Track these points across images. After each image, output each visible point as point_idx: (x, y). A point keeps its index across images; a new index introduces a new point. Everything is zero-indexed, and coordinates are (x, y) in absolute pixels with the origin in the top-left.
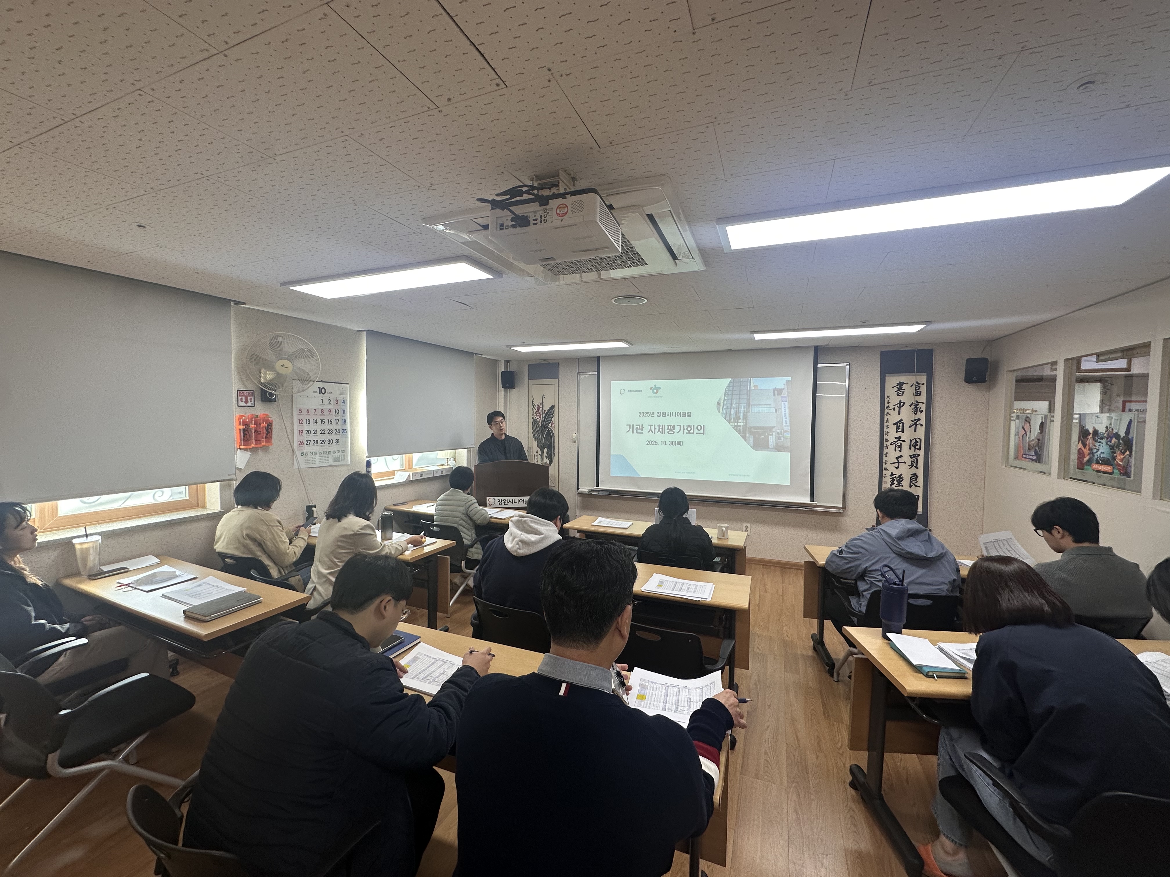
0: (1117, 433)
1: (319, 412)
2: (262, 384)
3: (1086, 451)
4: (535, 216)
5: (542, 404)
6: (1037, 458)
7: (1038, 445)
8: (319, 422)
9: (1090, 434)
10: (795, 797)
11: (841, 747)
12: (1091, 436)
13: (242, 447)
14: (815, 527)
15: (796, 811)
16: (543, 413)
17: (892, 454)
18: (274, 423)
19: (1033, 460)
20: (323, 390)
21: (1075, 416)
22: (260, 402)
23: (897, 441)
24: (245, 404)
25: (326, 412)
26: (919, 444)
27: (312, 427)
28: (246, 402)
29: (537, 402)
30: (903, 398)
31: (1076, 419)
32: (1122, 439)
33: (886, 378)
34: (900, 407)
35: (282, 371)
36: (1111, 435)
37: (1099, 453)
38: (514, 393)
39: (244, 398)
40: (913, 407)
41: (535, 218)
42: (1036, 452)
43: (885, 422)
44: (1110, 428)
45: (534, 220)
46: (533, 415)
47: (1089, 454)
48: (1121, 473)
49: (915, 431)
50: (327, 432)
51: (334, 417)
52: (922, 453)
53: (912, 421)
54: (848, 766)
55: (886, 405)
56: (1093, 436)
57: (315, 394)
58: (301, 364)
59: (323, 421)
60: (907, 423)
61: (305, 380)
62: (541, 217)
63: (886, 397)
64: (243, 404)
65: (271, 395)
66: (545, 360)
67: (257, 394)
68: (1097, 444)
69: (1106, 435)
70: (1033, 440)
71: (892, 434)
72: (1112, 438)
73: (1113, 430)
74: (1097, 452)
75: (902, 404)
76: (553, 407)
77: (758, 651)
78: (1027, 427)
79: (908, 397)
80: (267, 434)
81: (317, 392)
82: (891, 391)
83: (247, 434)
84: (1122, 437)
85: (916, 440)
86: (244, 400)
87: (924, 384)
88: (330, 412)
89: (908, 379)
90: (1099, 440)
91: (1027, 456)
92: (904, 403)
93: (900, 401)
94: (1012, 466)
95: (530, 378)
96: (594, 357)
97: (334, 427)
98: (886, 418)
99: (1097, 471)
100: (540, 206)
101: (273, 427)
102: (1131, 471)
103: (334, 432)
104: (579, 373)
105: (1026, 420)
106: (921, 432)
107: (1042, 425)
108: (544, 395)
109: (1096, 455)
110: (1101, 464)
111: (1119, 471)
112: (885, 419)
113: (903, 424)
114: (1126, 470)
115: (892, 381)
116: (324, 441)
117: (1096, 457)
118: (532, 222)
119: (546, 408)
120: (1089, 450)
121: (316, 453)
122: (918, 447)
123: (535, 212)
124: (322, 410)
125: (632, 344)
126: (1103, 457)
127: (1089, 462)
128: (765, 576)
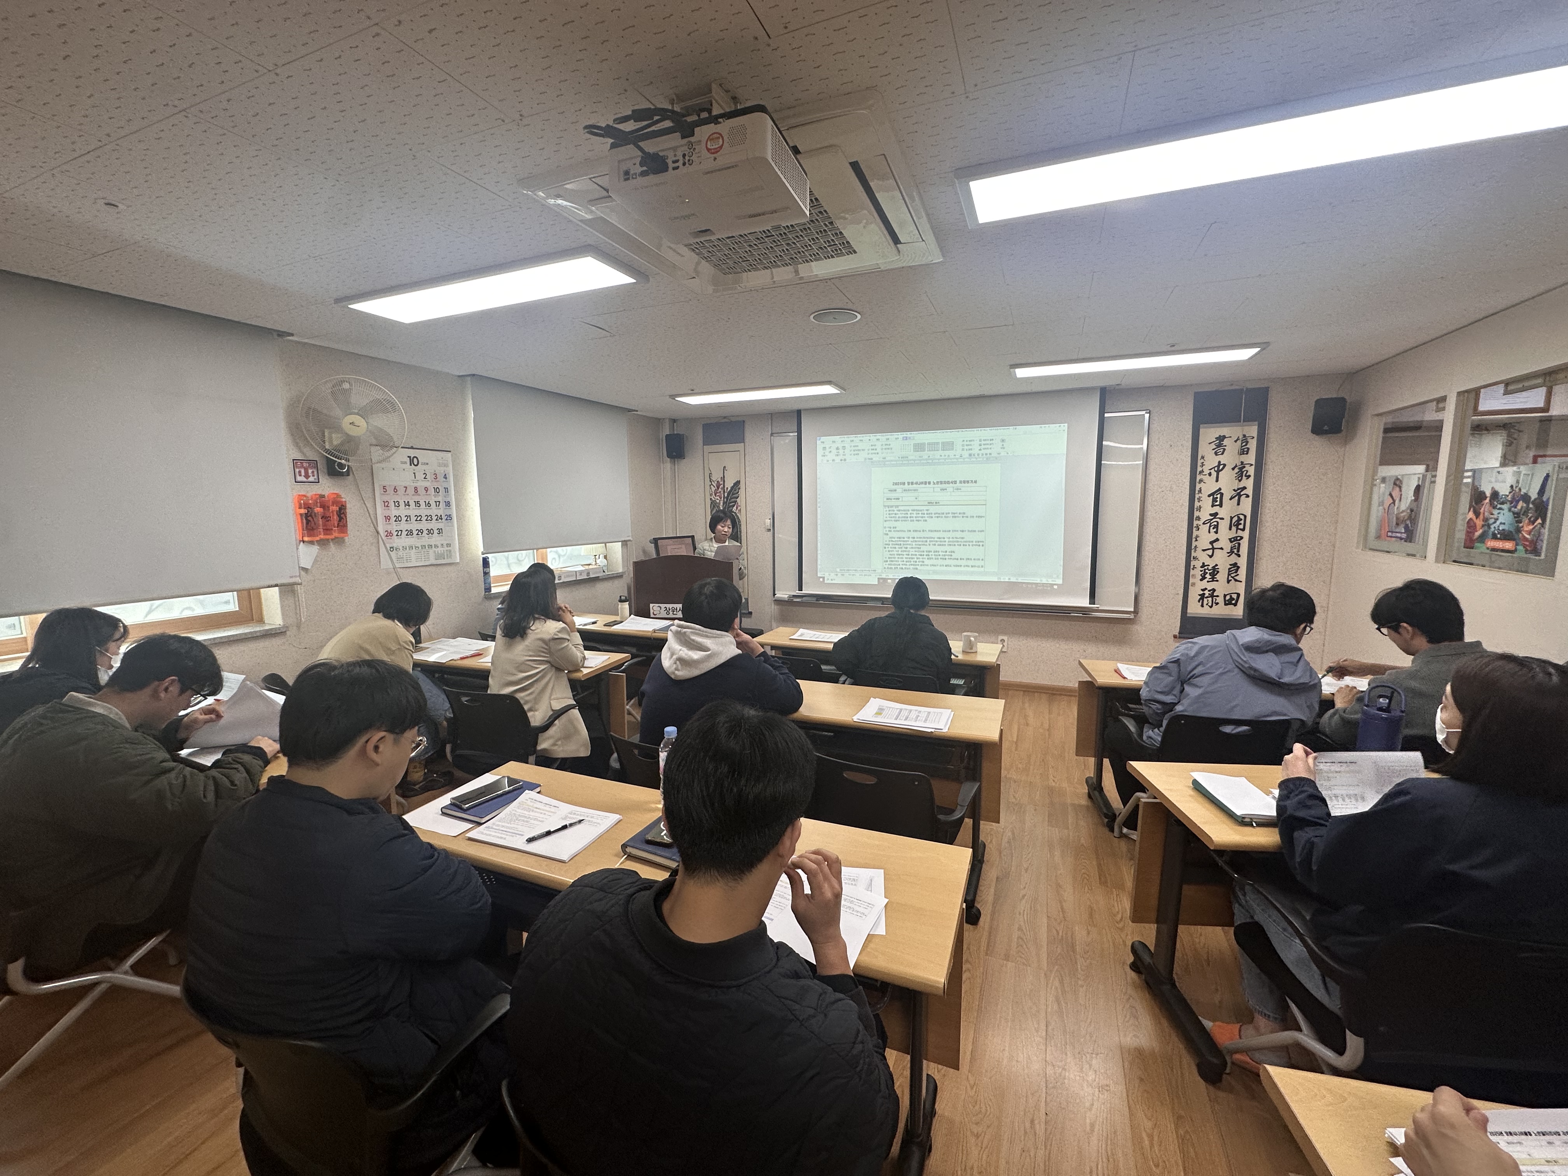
0: (1526, 494)
1: (411, 491)
2: (327, 451)
3: (1479, 522)
4: (675, 155)
5: (723, 478)
6: (1408, 536)
7: (1410, 517)
8: (412, 504)
9: (1486, 497)
10: (1057, 983)
11: (1121, 920)
12: (1487, 500)
13: (306, 539)
14: (1096, 639)
15: (1058, 1001)
16: (724, 492)
17: (1204, 537)
18: (348, 506)
19: (1401, 539)
20: (415, 459)
21: (1466, 474)
22: (328, 477)
23: (1212, 519)
24: (304, 479)
25: (421, 491)
26: (1242, 522)
27: (403, 511)
28: (307, 476)
29: (716, 477)
30: (1223, 459)
31: (1468, 477)
32: (1533, 503)
33: (1201, 431)
34: (1218, 472)
35: (353, 432)
36: (1518, 497)
37: (1498, 523)
38: (684, 465)
39: (302, 471)
40: (1236, 470)
41: (675, 159)
42: (1406, 527)
43: (1197, 492)
44: (1516, 487)
45: (674, 162)
46: (711, 495)
47: (1483, 526)
48: (1526, 551)
49: (1238, 504)
50: (424, 518)
51: (433, 498)
52: (1246, 534)
53: (1234, 490)
54: (1129, 944)
55: (1199, 469)
56: (1490, 500)
57: (404, 466)
58: (380, 421)
59: (417, 503)
60: (1227, 493)
61: (386, 444)
62: (684, 156)
63: (1199, 457)
64: (302, 479)
65: (341, 466)
66: (725, 417)
67: (322, 465)
68: (1496, 512)
69: (1509, 498)
70: (1403, 511)
71: (1206, 509)
72: (1518, 502)
73: (1520, 490)
74: (1495, 523)
75: (1221, 467)
76: (738, 483)
77: (1014, 800)
78: (1396, 493)
79: (1230, 457)
80: (340, 521)
81: (405, 463)
82: (1206, 449)
83: (311, 520)
84: (1533, 499)
85: (1239, 517)
86: (303, 473)
87: (1253, 438)
88: (427, 491)
89: (1231, 431)
90: (1499, 506)
91: (1394, 535)
92: (1225, 465)
93: (1219, 462)
94: (1371, 549)
95: (705, 443)
96: (792, 412)
97: (434, 511)
98: (1198, 487)
99: (1494, 549)
100: (683, 137)
101: (348, 511)
102: (1541, 547)
103: (434, 518)
104: (772, 434)
105: (1395, 484)
106: (1246, 506)
107: (1418, 489)
108: (725, 467)
109: (1492, 527)
110: (1500, 539)
111: (1524, 547)
112: (1197, 489)
113: (1222, 494)
114: (1535, 544)
115: (1209, 434)
116: (420, 531)
117: (1493, 529)
118: (671, 165)
119: (729, 485)
120: (1483, 521)
121: (411, 547)
122: (1241, 527)
123: (674, 149)
124: (416, 489)
125: (845, 390)
126: (1503, 530)
127: (1482, 538)
128: (1027, 705)
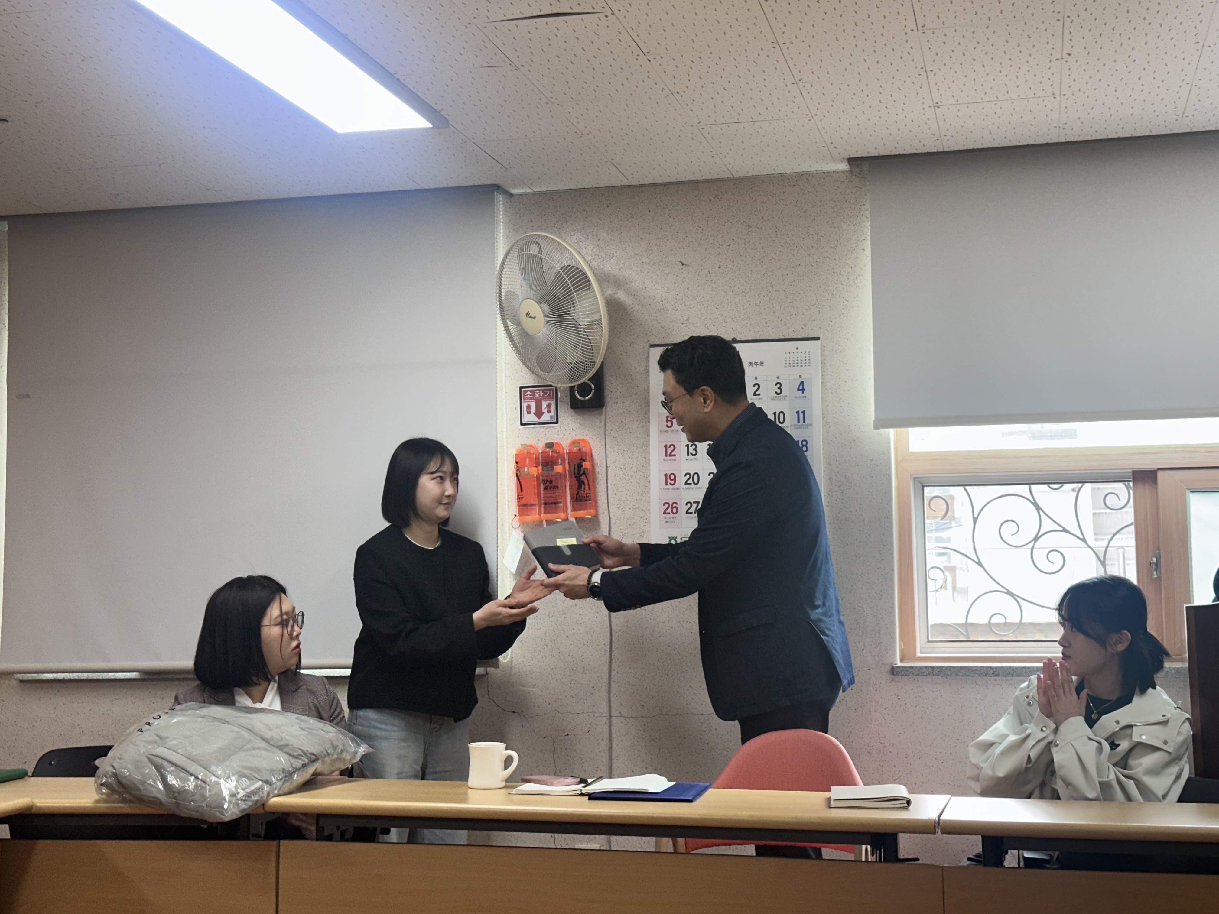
24: (535, 419)
28: (539, 414)
39: (533, 405)
64: (530, 418)
65: (583, 390)
67: (563, 392)
86: (533, 409)
